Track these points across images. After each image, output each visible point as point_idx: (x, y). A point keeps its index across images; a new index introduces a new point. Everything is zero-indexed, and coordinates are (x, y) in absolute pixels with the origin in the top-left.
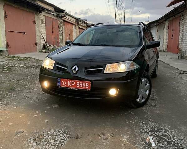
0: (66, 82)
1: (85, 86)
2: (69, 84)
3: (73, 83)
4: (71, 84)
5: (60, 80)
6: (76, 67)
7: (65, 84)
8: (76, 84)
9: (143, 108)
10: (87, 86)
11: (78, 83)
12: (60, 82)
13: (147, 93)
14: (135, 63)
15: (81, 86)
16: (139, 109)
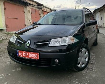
0: (22, 53)
1: (35, 56)
2: (24, 54)
3: (27, 54)
4: (25, 54)
5: (18, 51)
6: (29, 41)
7: (21, 54)
8: (28, 55)
9: (84, 72)
10: (36, 57)
11: (30, 54)
12: (18, 53)
13: (87, 60)
14: (74, 38)
15: (32, 56)
16: (80, 72)
